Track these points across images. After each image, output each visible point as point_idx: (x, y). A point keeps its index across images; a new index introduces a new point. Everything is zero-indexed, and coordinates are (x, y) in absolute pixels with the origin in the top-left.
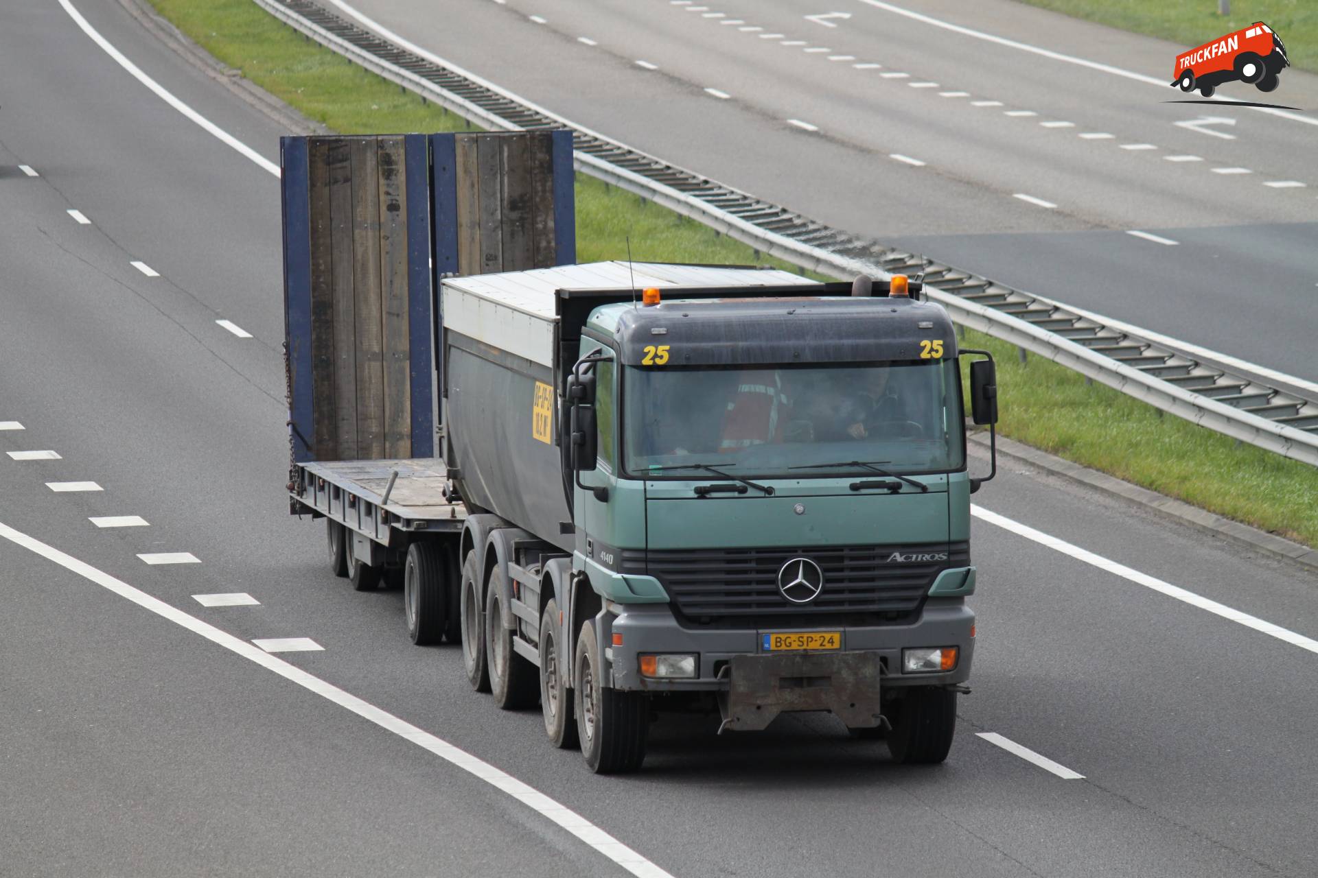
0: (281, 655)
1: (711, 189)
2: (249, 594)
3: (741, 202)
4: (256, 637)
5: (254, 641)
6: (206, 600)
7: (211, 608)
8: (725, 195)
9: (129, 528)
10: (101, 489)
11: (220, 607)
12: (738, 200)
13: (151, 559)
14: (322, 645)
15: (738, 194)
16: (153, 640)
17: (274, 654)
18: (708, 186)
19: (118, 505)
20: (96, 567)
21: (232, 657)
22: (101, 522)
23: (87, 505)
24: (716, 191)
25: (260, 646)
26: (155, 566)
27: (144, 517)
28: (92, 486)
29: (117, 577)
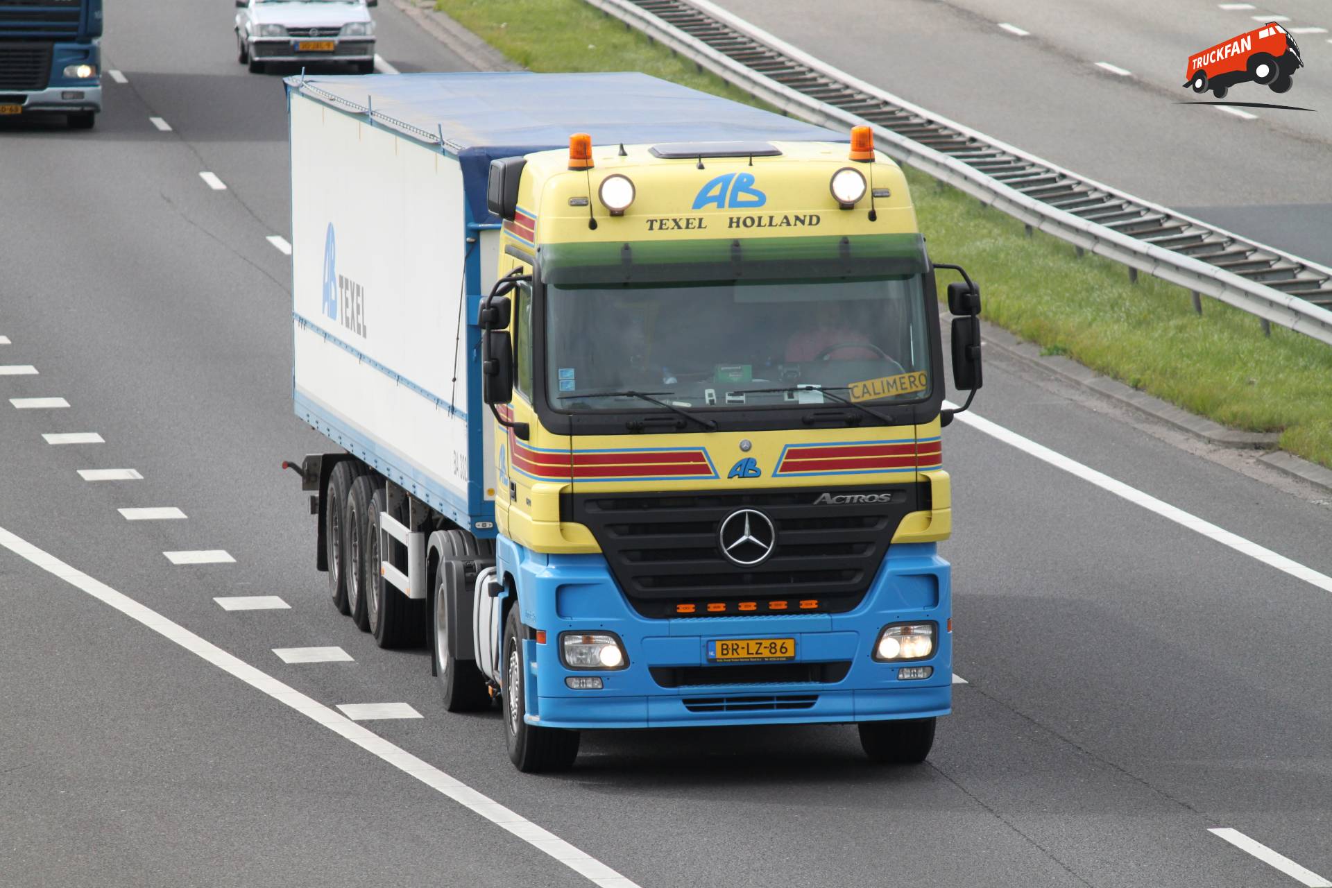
0: (368, 724)
1: (979, 149)
2: (343, 648)
3: (1013, 165)
4: (343, 701)
5: (339, 706)
6: (288, 655)
7: (293, 665)
8: (994, 156)
9: (211, 565)
10: (184, 516)
11: (306, 664)
12: (1009, 162)
13: (229, 604)
14: (420, 712)
15: (1010, 155)
16: (216, 705)
17: (360, 723)
18: (975, 145)
19: (202, 537)
20: (162, 614)
21: (309, 726)
22: (177, 558)
23: (165, 536)
24: (985, 151)
25: (346, 713)
26: (233, 613)
27: (231, 552)
28: (175, 513)
29: (186, 626)
